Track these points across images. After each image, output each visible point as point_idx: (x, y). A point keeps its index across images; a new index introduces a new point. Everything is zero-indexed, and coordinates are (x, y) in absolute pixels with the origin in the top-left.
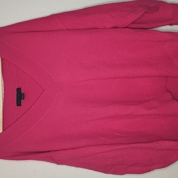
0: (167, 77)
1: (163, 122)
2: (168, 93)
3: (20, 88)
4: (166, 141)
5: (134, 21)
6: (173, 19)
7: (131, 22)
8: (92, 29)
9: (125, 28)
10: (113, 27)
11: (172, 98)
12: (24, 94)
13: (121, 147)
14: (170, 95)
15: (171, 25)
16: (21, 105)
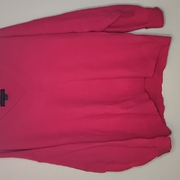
0: (145, 78)
1: (142, 121)
2: (145, 94)
3: (4, 90)
4: (141, 139)
5: (109, 26)
6: (148, 23)
7: (107, 26)
8: (70, 33)
9: (102, 31)
10: (90, 31)
11: (148, 98)
12: (7, 95)
13: (98, 144)
14: (147, 95)
15: (146, 28)
16: (4, 106)
